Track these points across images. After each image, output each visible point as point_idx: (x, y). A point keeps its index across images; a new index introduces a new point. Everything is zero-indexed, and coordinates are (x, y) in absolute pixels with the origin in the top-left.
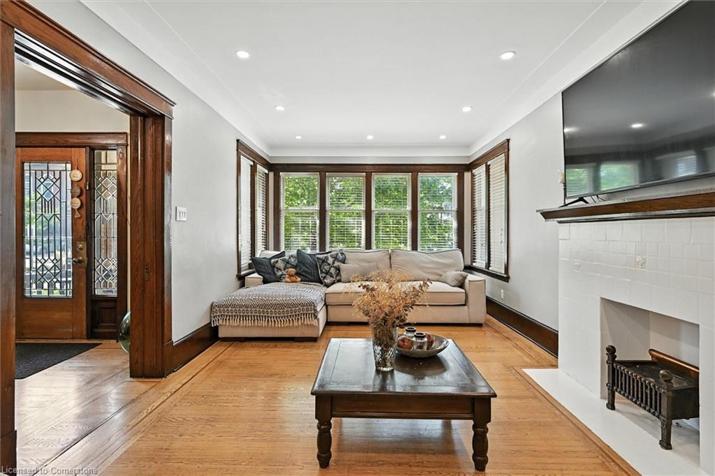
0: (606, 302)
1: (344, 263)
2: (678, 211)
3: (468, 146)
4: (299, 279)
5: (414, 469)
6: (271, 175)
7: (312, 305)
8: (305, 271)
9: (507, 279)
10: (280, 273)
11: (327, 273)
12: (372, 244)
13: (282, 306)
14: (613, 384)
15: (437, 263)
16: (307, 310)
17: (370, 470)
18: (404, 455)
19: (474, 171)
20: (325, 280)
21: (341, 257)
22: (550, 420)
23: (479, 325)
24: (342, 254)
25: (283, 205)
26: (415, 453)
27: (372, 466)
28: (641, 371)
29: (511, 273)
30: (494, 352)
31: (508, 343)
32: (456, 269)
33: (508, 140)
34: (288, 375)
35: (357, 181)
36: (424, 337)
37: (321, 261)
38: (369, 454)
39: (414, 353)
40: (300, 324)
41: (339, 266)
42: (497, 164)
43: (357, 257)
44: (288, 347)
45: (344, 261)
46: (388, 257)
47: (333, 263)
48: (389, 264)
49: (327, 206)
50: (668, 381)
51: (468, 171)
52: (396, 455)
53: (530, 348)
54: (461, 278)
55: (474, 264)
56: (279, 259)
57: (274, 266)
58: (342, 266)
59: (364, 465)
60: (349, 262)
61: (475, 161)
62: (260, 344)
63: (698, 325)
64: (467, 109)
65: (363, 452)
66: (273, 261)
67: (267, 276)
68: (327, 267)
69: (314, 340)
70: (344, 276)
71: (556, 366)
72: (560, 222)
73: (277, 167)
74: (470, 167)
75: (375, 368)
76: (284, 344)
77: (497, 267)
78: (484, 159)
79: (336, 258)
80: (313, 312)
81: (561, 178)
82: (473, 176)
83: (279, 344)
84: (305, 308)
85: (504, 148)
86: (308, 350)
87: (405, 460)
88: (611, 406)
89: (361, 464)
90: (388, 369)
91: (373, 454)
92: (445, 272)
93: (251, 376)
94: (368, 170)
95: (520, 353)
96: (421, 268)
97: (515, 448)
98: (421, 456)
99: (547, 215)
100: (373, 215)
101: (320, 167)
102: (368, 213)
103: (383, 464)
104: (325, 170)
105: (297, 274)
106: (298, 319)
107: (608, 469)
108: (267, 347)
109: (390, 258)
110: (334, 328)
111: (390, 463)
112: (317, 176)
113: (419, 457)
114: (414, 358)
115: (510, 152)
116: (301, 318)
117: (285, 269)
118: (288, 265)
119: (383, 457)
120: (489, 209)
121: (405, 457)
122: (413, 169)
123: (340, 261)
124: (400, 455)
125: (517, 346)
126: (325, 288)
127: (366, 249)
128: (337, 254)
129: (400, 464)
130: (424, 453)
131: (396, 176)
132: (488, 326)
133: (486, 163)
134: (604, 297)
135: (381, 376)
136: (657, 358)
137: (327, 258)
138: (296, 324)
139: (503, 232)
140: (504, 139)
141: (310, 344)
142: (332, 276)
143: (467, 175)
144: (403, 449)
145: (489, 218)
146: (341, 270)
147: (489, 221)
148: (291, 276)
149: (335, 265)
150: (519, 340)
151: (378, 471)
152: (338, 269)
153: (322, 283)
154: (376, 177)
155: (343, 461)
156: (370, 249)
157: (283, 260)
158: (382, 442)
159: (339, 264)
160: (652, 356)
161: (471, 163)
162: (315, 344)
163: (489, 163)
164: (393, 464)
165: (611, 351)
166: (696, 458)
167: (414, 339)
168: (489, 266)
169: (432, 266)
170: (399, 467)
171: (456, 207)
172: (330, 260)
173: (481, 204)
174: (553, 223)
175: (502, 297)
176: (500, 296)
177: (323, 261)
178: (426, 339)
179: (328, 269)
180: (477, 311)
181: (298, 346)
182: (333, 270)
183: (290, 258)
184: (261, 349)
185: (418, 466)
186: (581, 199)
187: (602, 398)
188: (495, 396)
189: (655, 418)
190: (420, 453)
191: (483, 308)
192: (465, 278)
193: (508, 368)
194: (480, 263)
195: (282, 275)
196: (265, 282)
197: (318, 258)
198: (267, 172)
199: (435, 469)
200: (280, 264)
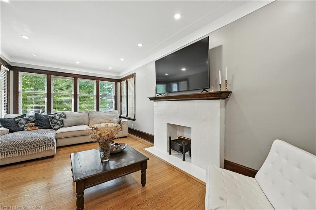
0: (168, 124)
1: (65, 118)
2: (188, 99)
3: (119, 73)
4: (38, 128)
5: (121, 196)
6: (12, 73)
7: (51, 140)
8: (41, 124)
9: (134, 120)
10: (23, 126)
11: (55, 123)
12: (78, 109)
13: (29, 143)
14: (171, 147)
15: (109, 116)
16: (48, 143)
17: (104, 205)
18: (116, 192)
19: (121, 82)
20: (54, 127)
21: (63, 116)
22: (157, 162)
23: (126, 137)
24: (64, 114)
25: (20, 89)
26: (120, 190)
27: (104, 202)
28: (176, 142)
29: (136, 118)
30: (134, 145)
31: (137, 141)
32: (116, 118)
33: (135, 73)
34: (40, 179)
35: (69, 81)
36: (118, 144)
37: (52, 118)
38: (101, 199)
39: (115, 151)
40: (43, 150)
41: (62, 120)
42: (131, 81)
43: (71, 115)
44: (35, 164)
45: (65, 117)
46: (88, 114)
47: (59, 118)
48: (88, 117)
49: (52, 91)
50: (184, 143)
51: (119, 82)
52: (112, 194)
53: (144, 142)
54: (119, 121)
55: (121, 115)
56: (22, 119)
57: (18, 122)
58: (64, 119)
59: (100, 204)
60: (67, 117)
61: (122, 79)
62: (12, 167)
63: (191, 128)
64: (122, 60)
65: (98, 199)
66: (16, 120)
67: (13, 129)
68: (55, 121)
69: (52, 157)
70: (65, 124)
71: (153, 146)
72: (154, 101)
73: (16, 68)
74: (120, 81)
75: (101, 161)
76: (31, 163)
77: (131, 116)
78: (126, 78)
79: (60, 116)
80: (51, 143)
81: (155, 88)
82: (121, 84)
83: (27, 164)
84: (46, 142)
85: (133, 76)
86: (49, 163)
87: (117, 194)
88: (170, 154)
89: (99, 204)
90: (107, 160)
91: (103, 198)
92: (112, 119)
93: (11, 187)
94: (76, 77)
95: (142, 144)
96: (103, 118)
97: (151, 175)
98: (122, 190)
99: (151, 99)
100: (78, 97)
101: (47, 72)
102: (76, 96)
103: (108, 200)
104: (50, 74)
105: (35, 125)
106: (41, 148)
107: (175, 171)
108: (19, 167)
109: (89, 115)
110: (61, 149)
111: (110, 198)
112: (45, 76)
113: (122, 191)
114: (115, 153)
115: (136, 77)
116: (44, 148)
117: (26, 124)
118: (28, 121)
119: (107, 197)
120: (127, 96)
121: (116, 193)
122: (98, 79)
123: (63, 117)
124: (114, 193)
125: (140, 142)
126: (55, 131)
127: (75, 111)
128: (61, 114)
129: (115, 197)
130: (123, 189)
131: (87, 81)
132: (129, 137)
133: (126, 80)
134: (168, 123)
135: (104, 164)
136: (179, 138)
137: (55, 116)
138: (40, 151)
139: (133, 104)
140: (134, 72)
141: (50, 159)
142: (58, 125)
143: (119, 84)
144: (114, 191)
145: (127, 99)
146: (64, 122)
147: (127, 100)
148: (31, 127)
149: (60, 119)
150: (140, 139)
151: (107, 204)
152: (62, 121)
153: (52, 129)
154: (79, 80)
155: (89, 206)
156: (77, 111)
157: (25, 119)
158: (105, 191)
159: (63, 119)
160: (178, 137)
161: (120, 79)
162: (53, 159)
163: (127, 80)
164: (112, 198)
165: (170, 138)
166: (190, 161)
167: (114, 146)
168: (128, 116)
169: (108, 117)
170: (115, 198)
171: (114, 95)
172: (57, 117)
173: (124, 94)
174: (152, 101)
175: (133, 126)
176: (132, 126)
177: (53, 118)
178: (119, 145)
179: (56, 122)
180: (125, 132)
181: (42, 162)
182: (59, 122)
183: (29, 117)
184: (14, 170)
185: (123, 194)
186: (161, 94)
187: (167, 152)
188: (149, 159)
189: (181, 154)
190: (121, 189)
191: (128, 131)
192: (121, 121)
193: (140, 149)
194: (124, 115)
195: (24, 127)
196: (11, 132)
197: (49, 117)
198: (8, 70)
199: (129, 193)
200: (23, 121)
